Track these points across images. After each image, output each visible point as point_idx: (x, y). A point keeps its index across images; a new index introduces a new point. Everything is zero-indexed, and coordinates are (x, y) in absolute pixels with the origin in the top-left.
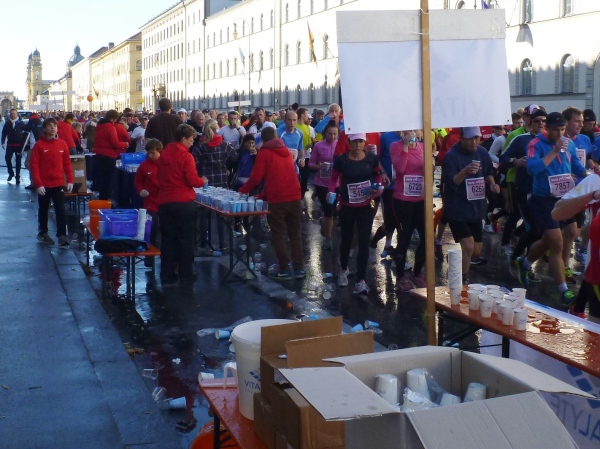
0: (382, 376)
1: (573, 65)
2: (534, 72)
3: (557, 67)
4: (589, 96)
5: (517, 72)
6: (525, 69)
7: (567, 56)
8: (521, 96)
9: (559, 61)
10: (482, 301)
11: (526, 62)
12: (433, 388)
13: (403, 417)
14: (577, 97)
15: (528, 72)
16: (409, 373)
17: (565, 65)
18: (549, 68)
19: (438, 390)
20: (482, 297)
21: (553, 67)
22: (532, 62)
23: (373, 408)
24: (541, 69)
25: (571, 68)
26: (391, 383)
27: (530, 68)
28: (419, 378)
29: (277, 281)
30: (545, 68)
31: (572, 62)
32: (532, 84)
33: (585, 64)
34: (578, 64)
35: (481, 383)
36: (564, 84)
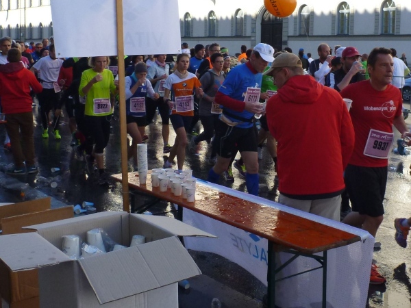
0: (67, 237)
1: (243, 16)
2: (217, 20)
3: (232, 17)
4: (253, 39)
5: (205, 19)
6: (211, 18)
7: (239, 10)
8: (208, 37)
9: (233, 13)
10: (160, 180)
11: (211, 13)
12: (107, 242)
13: (75, 264)
14: (246, 39)
15: (213, 20)
16: (89, 233)
17: (237, 17)
18: (227, 18)
19: (111, 243)
20: (160, 177)
21: (230, 17)
22: (215, 13)
23: (53, 259)
24: (221, 18)
25: (242, 18)
26: (74, 240)
27: (214, 18)
28: (97, 235)
29: (13, 176)
30: (224, 18)
31: (242, 14)
32: (216, 28)
33: (250, 16)
34: (246, 16)
35: (142, 235)
36: (236, 30)
